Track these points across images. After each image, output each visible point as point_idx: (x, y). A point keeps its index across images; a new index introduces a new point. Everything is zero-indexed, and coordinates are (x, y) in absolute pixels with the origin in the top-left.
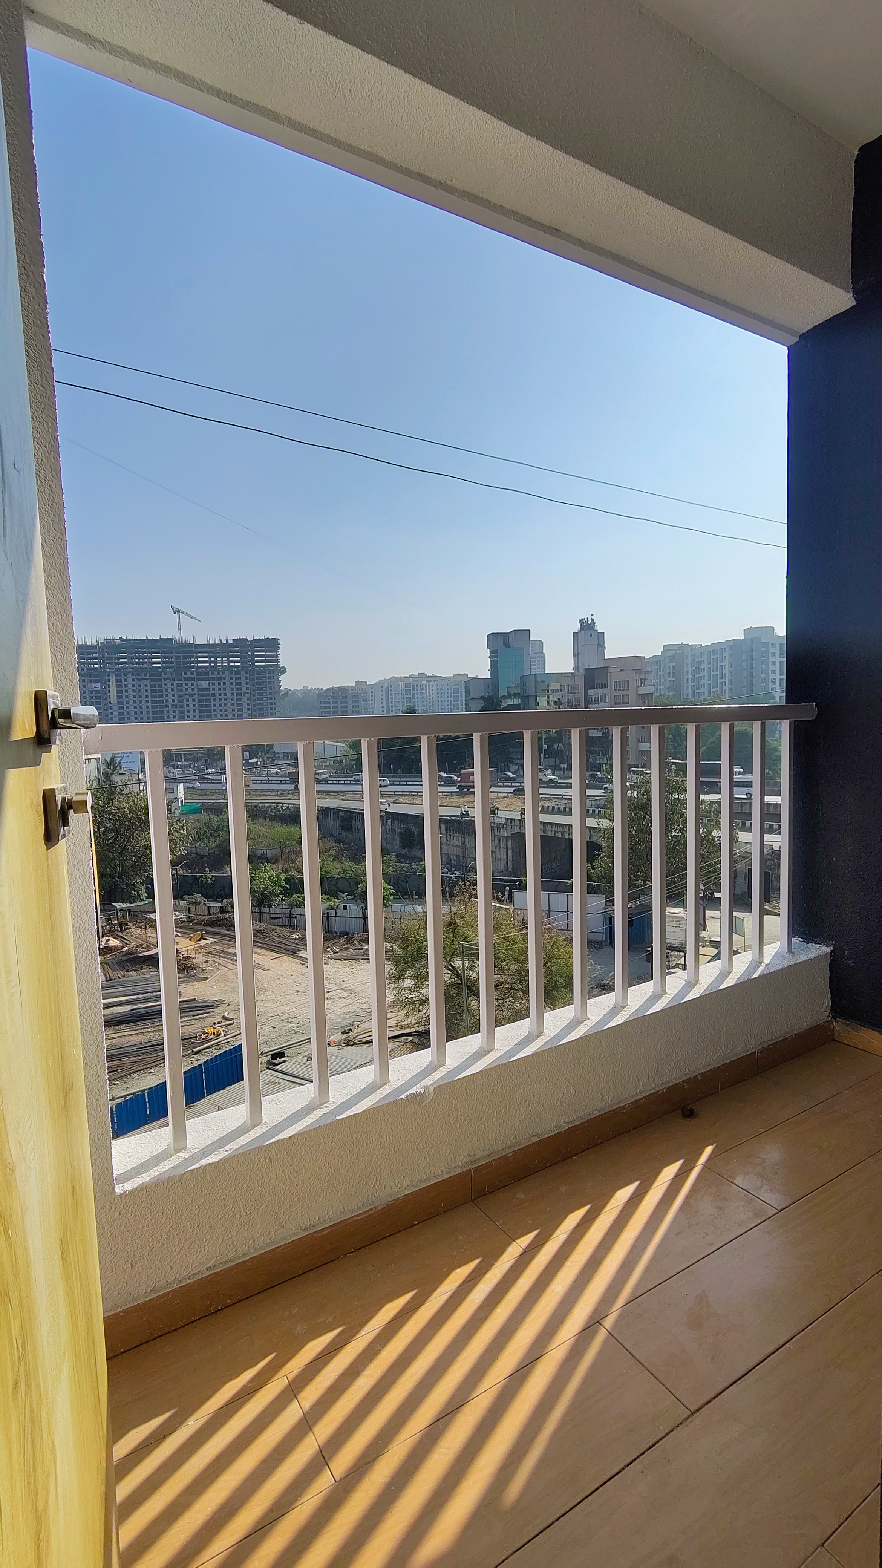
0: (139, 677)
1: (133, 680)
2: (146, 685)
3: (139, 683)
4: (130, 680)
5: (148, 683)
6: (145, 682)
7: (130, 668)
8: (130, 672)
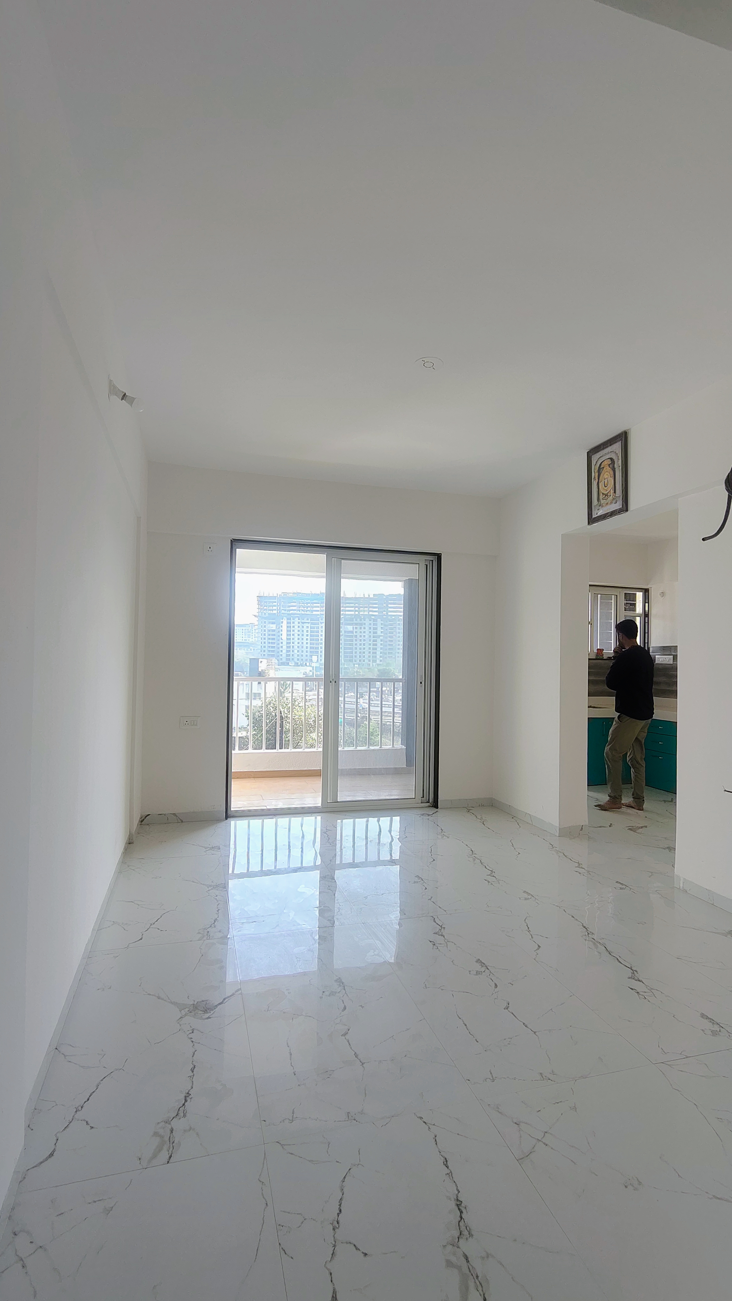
0: (302, 621)
1: (299, 623)
2: (308, 627)
3: (303, 625)
4: (296, 623)
5: (309, 625)
6: (307, 625)
7: (298, 614)
8: (298, 617)
